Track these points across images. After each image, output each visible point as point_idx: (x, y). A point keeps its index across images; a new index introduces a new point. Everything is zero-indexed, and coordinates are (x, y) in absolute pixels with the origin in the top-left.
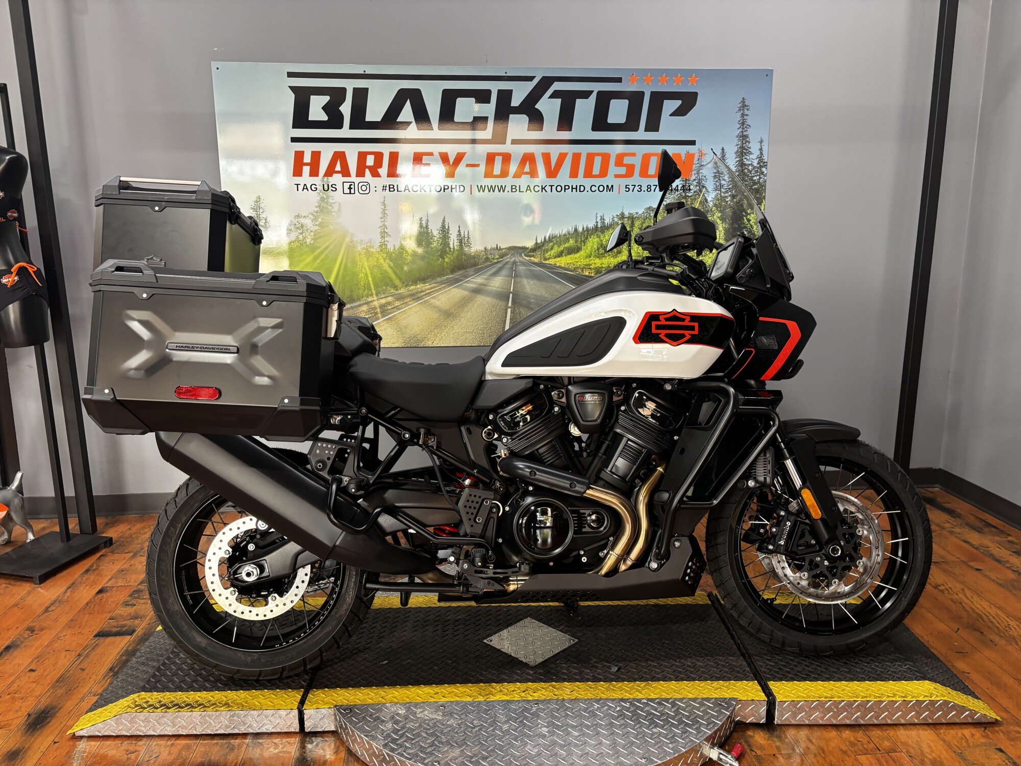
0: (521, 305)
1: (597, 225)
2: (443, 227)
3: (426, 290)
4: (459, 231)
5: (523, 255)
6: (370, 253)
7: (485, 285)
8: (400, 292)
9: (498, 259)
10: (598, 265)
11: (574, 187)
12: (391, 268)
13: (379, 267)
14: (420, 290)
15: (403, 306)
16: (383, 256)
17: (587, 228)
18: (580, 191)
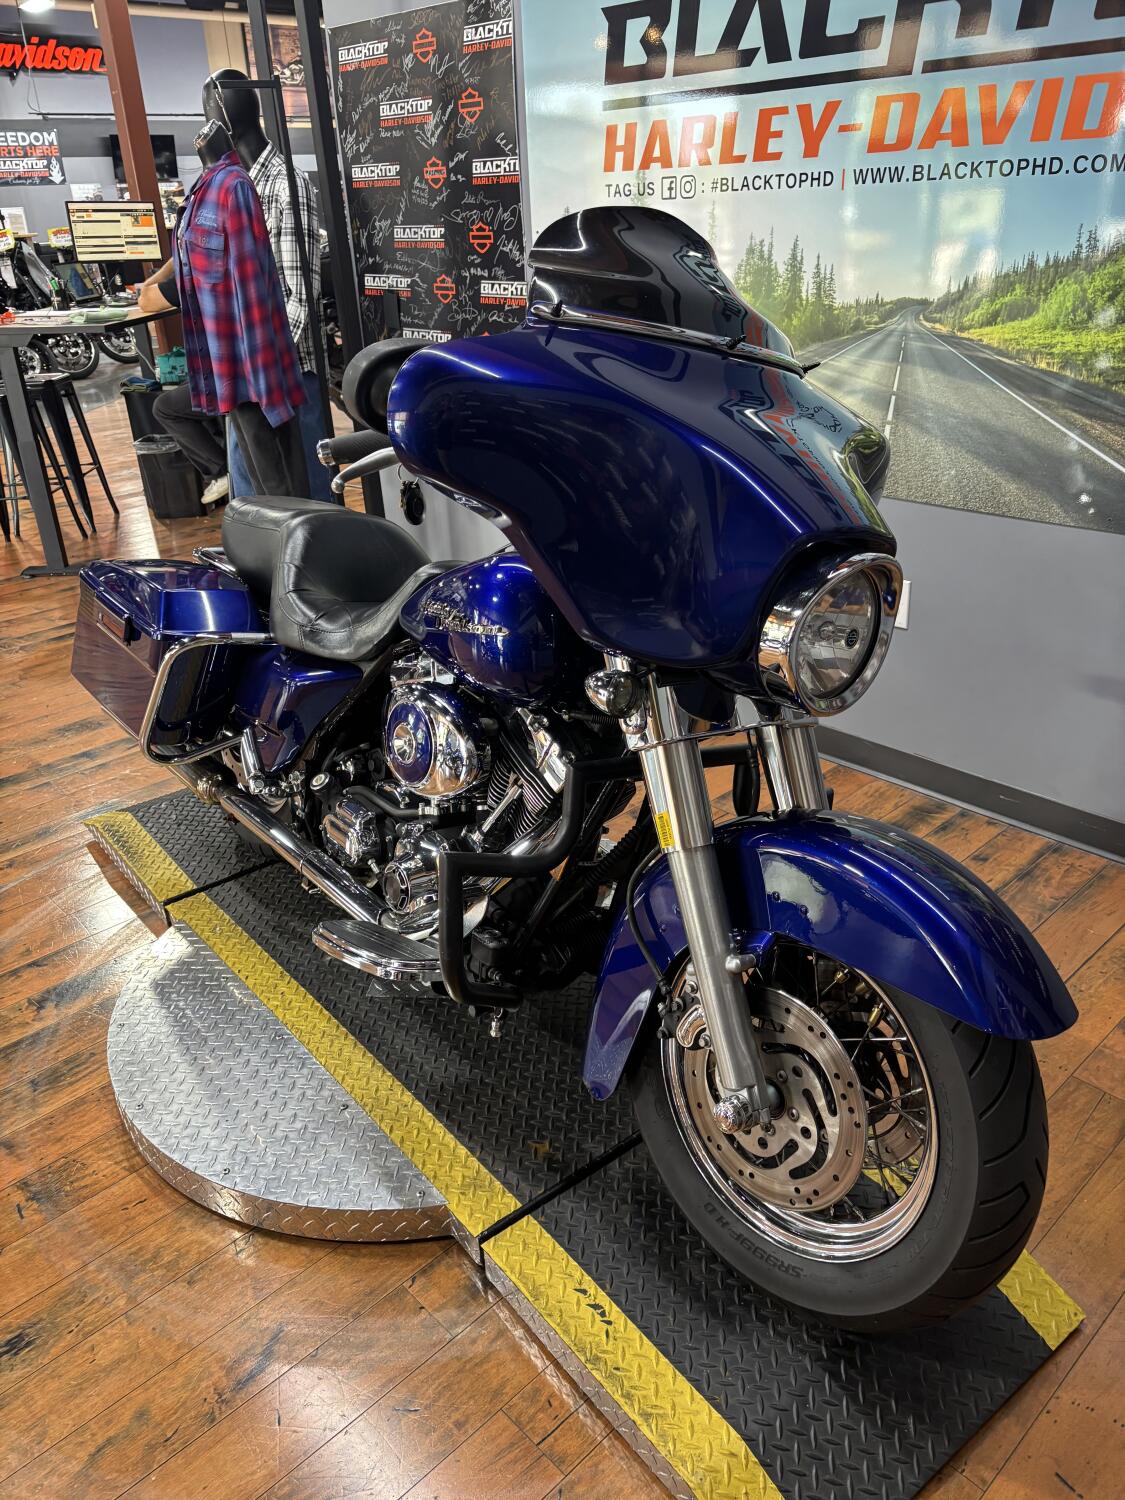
1: (1079, 252)
2: (794, 257)
4: (818, 265)
5: (921, 317)
7: (850, 374)
9: (876, 323)
10: (1071, 347)
11: (1039, 162)
17: (1056, 260)
18: (1051, 172)
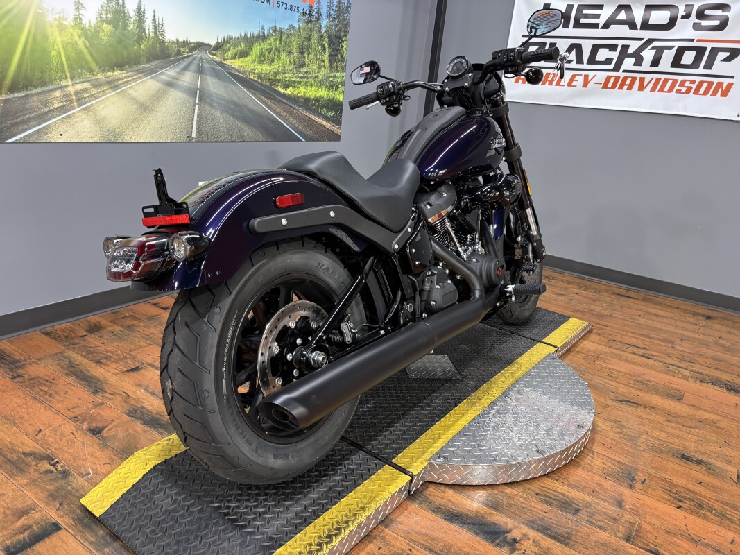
0: (205, 103)
1: (260, 34)
3: (123, 79)
4: (154, 16)
5: (207, 52)
6: (64, 26)
7: (177, 79)
8: (96, 77)
9: (187, 53)
10: (260, 70)
12: (87, 48)
13: (74, 44)
14: (117, 78)
15: (100, 94)
16: (78, 33)
17: (253, 35)
